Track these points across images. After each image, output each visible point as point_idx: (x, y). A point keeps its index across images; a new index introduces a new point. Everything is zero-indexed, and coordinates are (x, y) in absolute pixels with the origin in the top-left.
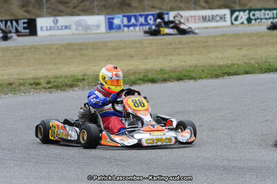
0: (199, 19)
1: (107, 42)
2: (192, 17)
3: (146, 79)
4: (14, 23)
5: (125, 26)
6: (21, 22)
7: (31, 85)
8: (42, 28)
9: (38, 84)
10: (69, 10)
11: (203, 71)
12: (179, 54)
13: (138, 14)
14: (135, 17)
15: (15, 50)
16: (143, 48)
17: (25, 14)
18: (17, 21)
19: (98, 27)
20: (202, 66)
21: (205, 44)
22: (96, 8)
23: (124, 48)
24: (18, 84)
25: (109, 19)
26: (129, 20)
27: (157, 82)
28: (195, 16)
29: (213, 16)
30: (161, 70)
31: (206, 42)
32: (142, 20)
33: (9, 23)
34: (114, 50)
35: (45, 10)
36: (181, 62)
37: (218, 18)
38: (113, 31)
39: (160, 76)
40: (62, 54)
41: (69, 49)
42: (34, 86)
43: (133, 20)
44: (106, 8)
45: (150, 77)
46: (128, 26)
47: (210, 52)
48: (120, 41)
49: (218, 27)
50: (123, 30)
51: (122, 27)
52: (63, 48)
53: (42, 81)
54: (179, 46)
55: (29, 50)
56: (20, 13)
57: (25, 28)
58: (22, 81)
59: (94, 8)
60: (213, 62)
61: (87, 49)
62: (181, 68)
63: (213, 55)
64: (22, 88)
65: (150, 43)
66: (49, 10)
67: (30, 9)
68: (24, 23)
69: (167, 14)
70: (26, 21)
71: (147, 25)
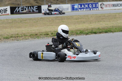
0: (111, 6)
1: (73, 16)
2: (108, 4)
3: (92, 32)
4: (32, 8)
5: (79, 9)
6: (35, 7)
7: (45, 35)
8: (43, 10)
9: (48, 34)
10: (55, 2)
11: (116, 29)
12: (104, 21)
13: (85, 3)
14: (84, 4)
15: (34, 19)
16: (88, 19)
17: (36, 4)
18: (33, 7)
19: (68, 9)
20: (115, 27)
21: (115, 17)
22: (67, 1)
23: (81, 18)
24: (39, 34)
25: (72, 5)
26: (81, 6)
27: (97, 33)
28: (110, 4)
29: (117, 4)
30: (98, 28)
31: (116, 16)
32: (87, 6)
33: (30, 8)
34: (76, 19)
35: (45, 2)
36: (106, 25)
37: (119, 5)
38: (74, 11)
39: (98, 31)
40: (55, 21)
41: (57, 19)
42: (46, 35)
43: (83, 6)
44: (71, 1)
45: (94, 31)
46: (81, 9)
47: (118, 20)
48: (79, 15)
49: (120, 9)
50: (79, 10)
51: (78, 9)
52: (55, 19)
53: (49, 33)
54: (104, 18)
55: (40, 20)
56: (34, 3)
57: (36, 10)
58: (41, 33)
59: (66, 1)
60: (119, 25)
61: (65, 19)
62: (106, 28)
63: (119, 22)
64: (41, 36)
65: (91, 16)
66: (46, 2)
67: (39, 1)
68: (36, 8)
69: (98, 3)
70: (37, 6)
71: (89, 8)
